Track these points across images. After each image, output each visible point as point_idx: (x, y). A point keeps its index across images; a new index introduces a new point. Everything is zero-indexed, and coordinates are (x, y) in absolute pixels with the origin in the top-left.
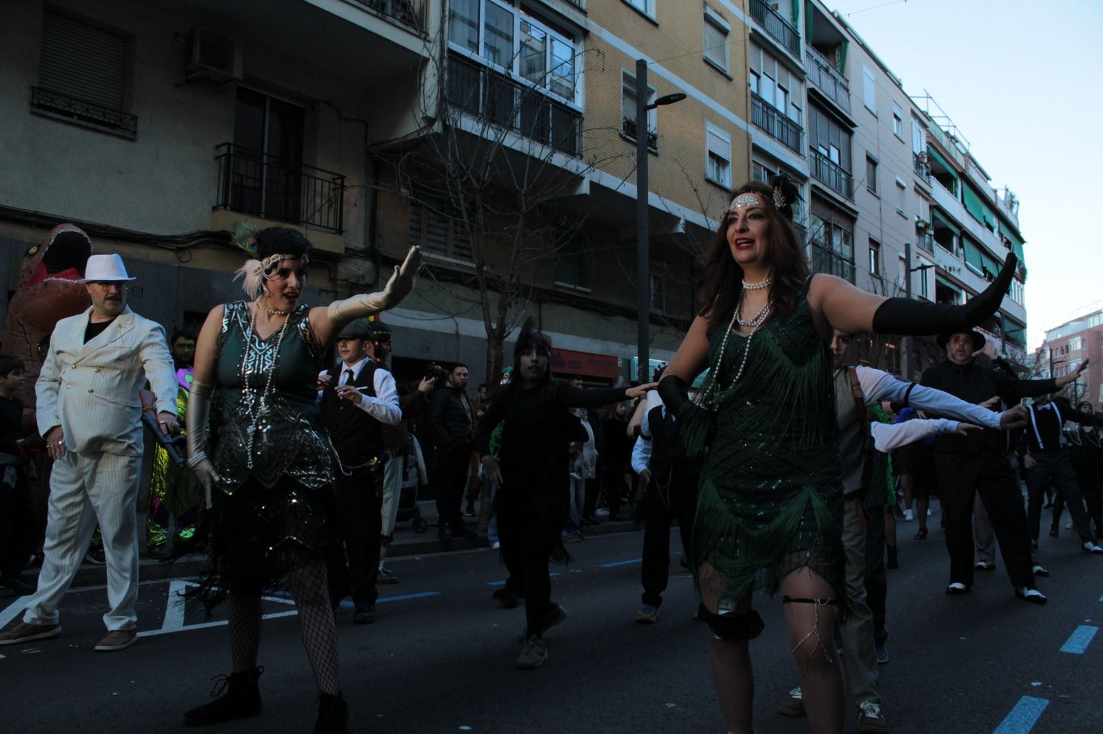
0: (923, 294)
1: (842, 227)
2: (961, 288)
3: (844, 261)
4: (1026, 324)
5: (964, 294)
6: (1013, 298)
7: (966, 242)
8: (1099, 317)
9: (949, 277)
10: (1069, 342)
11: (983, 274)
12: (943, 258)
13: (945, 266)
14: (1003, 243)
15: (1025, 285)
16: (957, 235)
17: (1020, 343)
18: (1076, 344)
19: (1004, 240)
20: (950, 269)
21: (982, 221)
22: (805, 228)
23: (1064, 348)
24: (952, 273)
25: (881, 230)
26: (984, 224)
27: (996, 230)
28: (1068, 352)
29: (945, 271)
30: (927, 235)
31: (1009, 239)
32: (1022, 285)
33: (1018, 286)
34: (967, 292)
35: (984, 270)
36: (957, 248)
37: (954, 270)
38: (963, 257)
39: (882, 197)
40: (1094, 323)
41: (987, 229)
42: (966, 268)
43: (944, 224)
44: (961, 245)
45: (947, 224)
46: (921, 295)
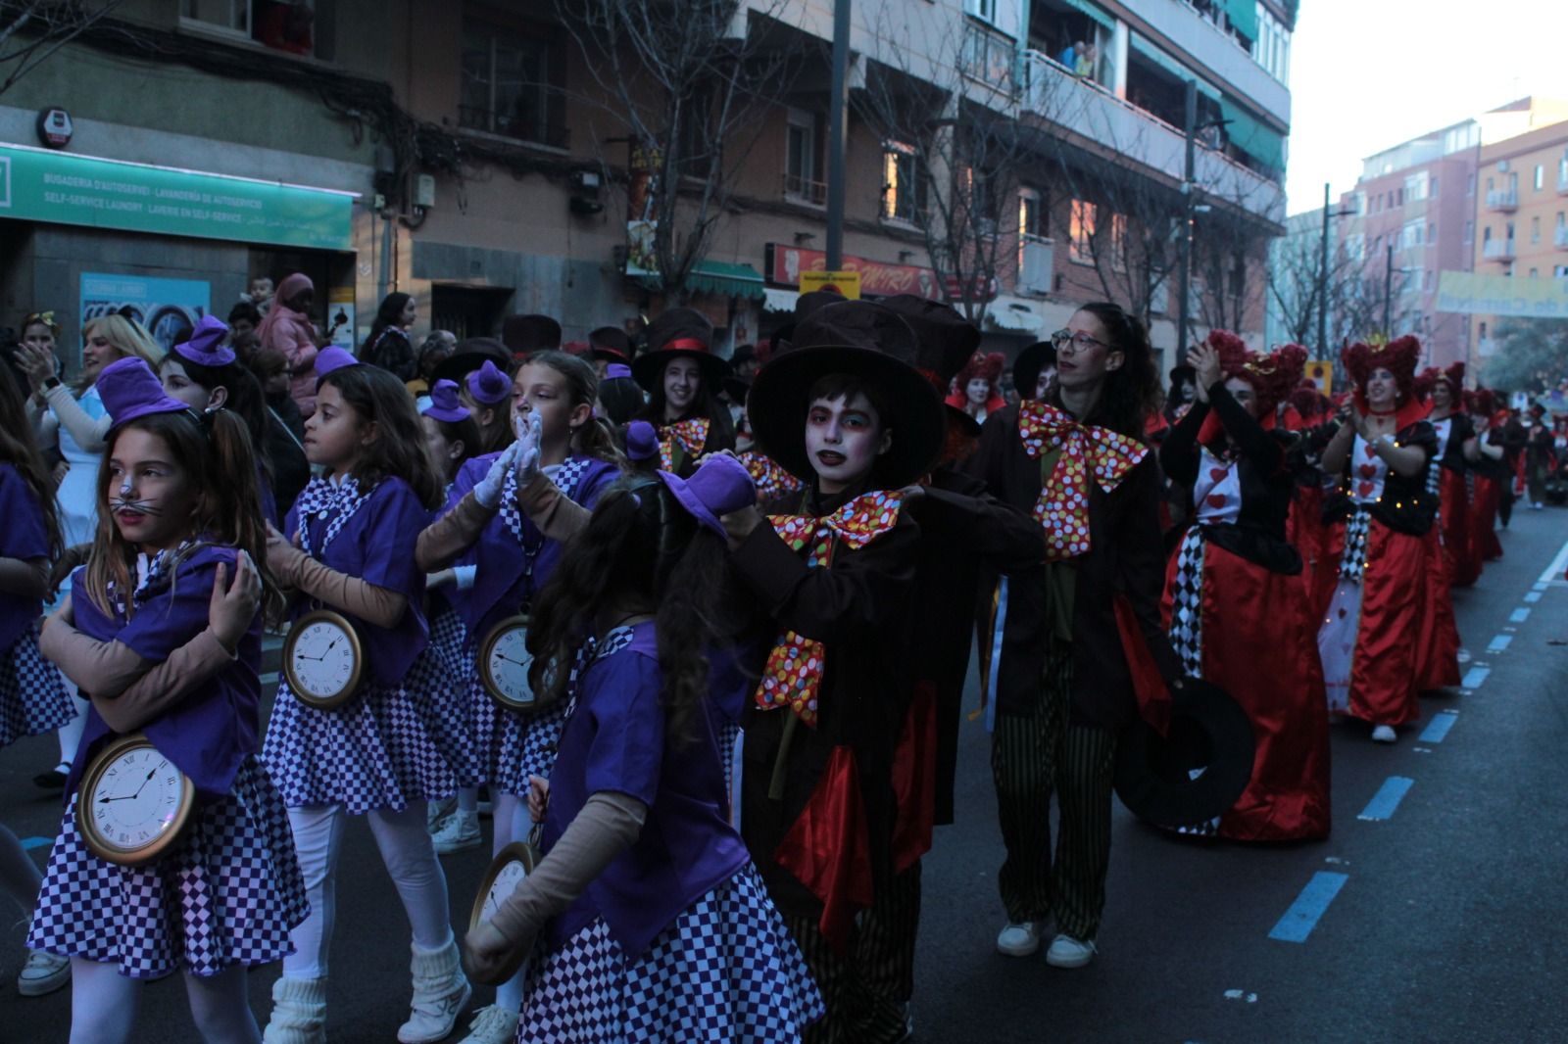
0: (983, 10)
2: (1114, 17)
4: (1287, 127)
5: (1121, 32)
6: (1261, 61)
8: (1469, 130)
10: (1405, 182)
15: (1293, 34)
17: (1271, 170)
18: (1420, 187)
23: (1395, 196)
28: (1401, 202)
32: (1286, 34)
33: (1276, 36)
34: (1131, 27)
40: (1457, 143)
46: (977, 12)
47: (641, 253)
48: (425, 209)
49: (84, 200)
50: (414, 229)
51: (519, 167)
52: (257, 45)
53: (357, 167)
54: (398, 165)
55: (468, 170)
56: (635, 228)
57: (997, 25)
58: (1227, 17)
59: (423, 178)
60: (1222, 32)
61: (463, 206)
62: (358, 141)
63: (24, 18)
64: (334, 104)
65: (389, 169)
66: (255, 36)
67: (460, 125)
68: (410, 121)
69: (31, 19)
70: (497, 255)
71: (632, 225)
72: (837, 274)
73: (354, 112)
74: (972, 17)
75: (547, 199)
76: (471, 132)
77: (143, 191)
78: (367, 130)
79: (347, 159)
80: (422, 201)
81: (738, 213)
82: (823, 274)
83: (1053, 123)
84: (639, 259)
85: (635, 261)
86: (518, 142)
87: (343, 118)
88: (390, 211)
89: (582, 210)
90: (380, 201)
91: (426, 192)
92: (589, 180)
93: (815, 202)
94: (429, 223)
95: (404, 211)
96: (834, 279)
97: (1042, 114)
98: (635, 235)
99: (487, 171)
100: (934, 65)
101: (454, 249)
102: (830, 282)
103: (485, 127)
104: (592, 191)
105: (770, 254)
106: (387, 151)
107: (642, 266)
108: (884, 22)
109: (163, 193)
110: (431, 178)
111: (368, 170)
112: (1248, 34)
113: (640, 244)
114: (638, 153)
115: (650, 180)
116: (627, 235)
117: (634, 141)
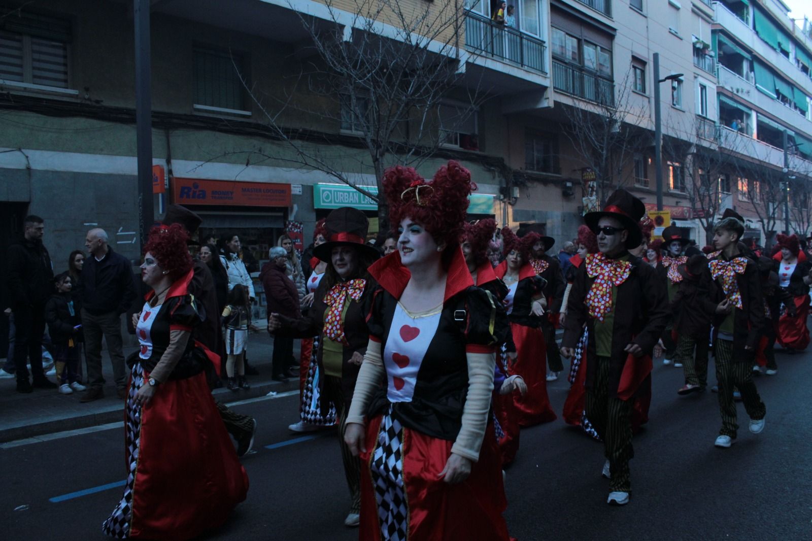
0: (703, 113)
1: (596, 43)
2: (751, 109)
3: (599, 78)
5: (754, 115)
6: (809, 118)
7: (756, 66)
9: (736, 98)
11: (775, 96)
12: (729, 79)
13: (732, 88)
14: (800, 69)
16: (747, 59)
19: (801, 65)
20: (738, 91)
21: (776, 46)
22: (544, 42)
24: (740, 94)
25: (648, 49)
26: (778, 50)
27: (792, 56)
29: (732, 93)
30: (707, 56)
31: (806, 65)
34: (757, 112)
35: (778, 92)
36: (747, 73)
37: (742, 92)
38: (754, 81)
39: (649, 16)
41: (782, 56)
42: (756, 91)
43: (732, 49)
44: (752, 69)
45: (735, 48)
46: (700, 114)
47: (588, 208)
48: (516, 198)
50: (512, 205)
51: (545, 182)
52: (461, 149)
53: (494, 186)
54: (507, 184)
55: (529, 184)
56: (585, 200)
57: (708, 117)
58: (795, 104)
59: (515, 188)
60: (793, 110)
61: (528, 196)
62: (494, 178)
63: (413, 150)
64: (486, 166)
65: (504, 186)
66: (461, 146)
67: (526, 169)
68: (510, 169)
69: (415, 150)
70: (539, 212)
71: (584, 199)
72: (662, 212)
73: (492, 168)
74: (699, 116)
75: (555, 192)
76: (529, 171)
78: (497, 174)
79: (491, 184)
80: (515, 196)
82: (657, 212)
83: (735, 152)
86: (544, 174)
87: (489, 170)
88: (505, 200)
89: (567, 195)
90: (502, 197)
91: (517, 193)
92: (569, 184)
93: (645, 186)
94: (518, 202)
95: (509, 200)
96: (661, 214)
97: (731, 149)
98: (585, 203)
99: (535, 184)
100: (689, 135)
101: (526, 211)
102: (659, 214)
103: (533, 169)
104: (570, 188)
106: (503, 180)
108: (670, 121)
110: (518, 188)
111: (498, 187)
112: (804, 109)
113: (587, 205)
114: (585, 174)
115: (589, 183)
116: (582, 203)
117: (584, 170)
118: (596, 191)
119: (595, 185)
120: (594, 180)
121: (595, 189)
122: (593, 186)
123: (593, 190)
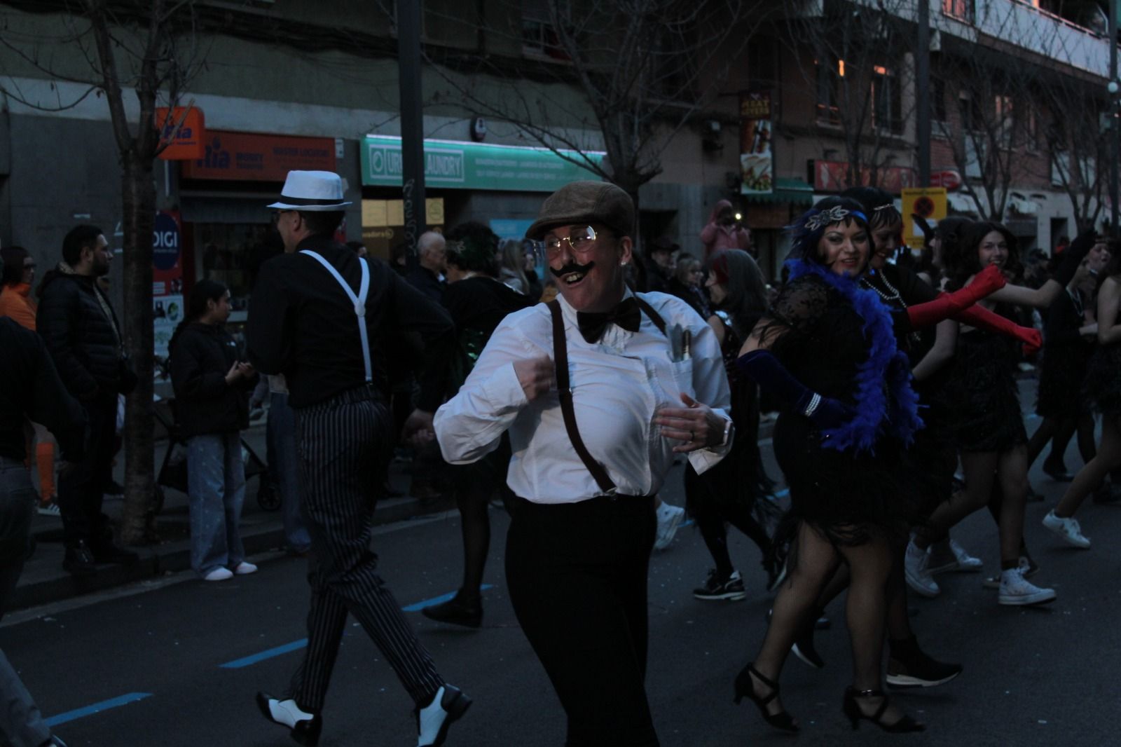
47: (753, 177)
49: (491, 174)
51: (673, 120)
52: (549, 58)
56: (746, 160)
70: (668, 187)
71: (744, 157)
75: (691, 143)
76: (654, 101)
77: (513, 163)
81: (792, 139)
82: (918, 189)
84: (751, 182)
85: (748, 184)
86: (673, 104)
89: (710, 148)
92: (715, 126)
93: (832, 123)
96: (928, 193)
98: (746, 166)
102: (925, 195)
103: (657, 96)
104: (716, 134)
105: (811, 169)
107: (753, 187)
109: (524, 164)
113: (751, 171)
114: (746, 104)
115: (757, 123)
116: (740, 165)
117: (743, 96)
118: (771, 141)
119: (769, 127)
120: (766, 117)
121: (769, 137)
122: (764, 129)
123: (763, 139)
